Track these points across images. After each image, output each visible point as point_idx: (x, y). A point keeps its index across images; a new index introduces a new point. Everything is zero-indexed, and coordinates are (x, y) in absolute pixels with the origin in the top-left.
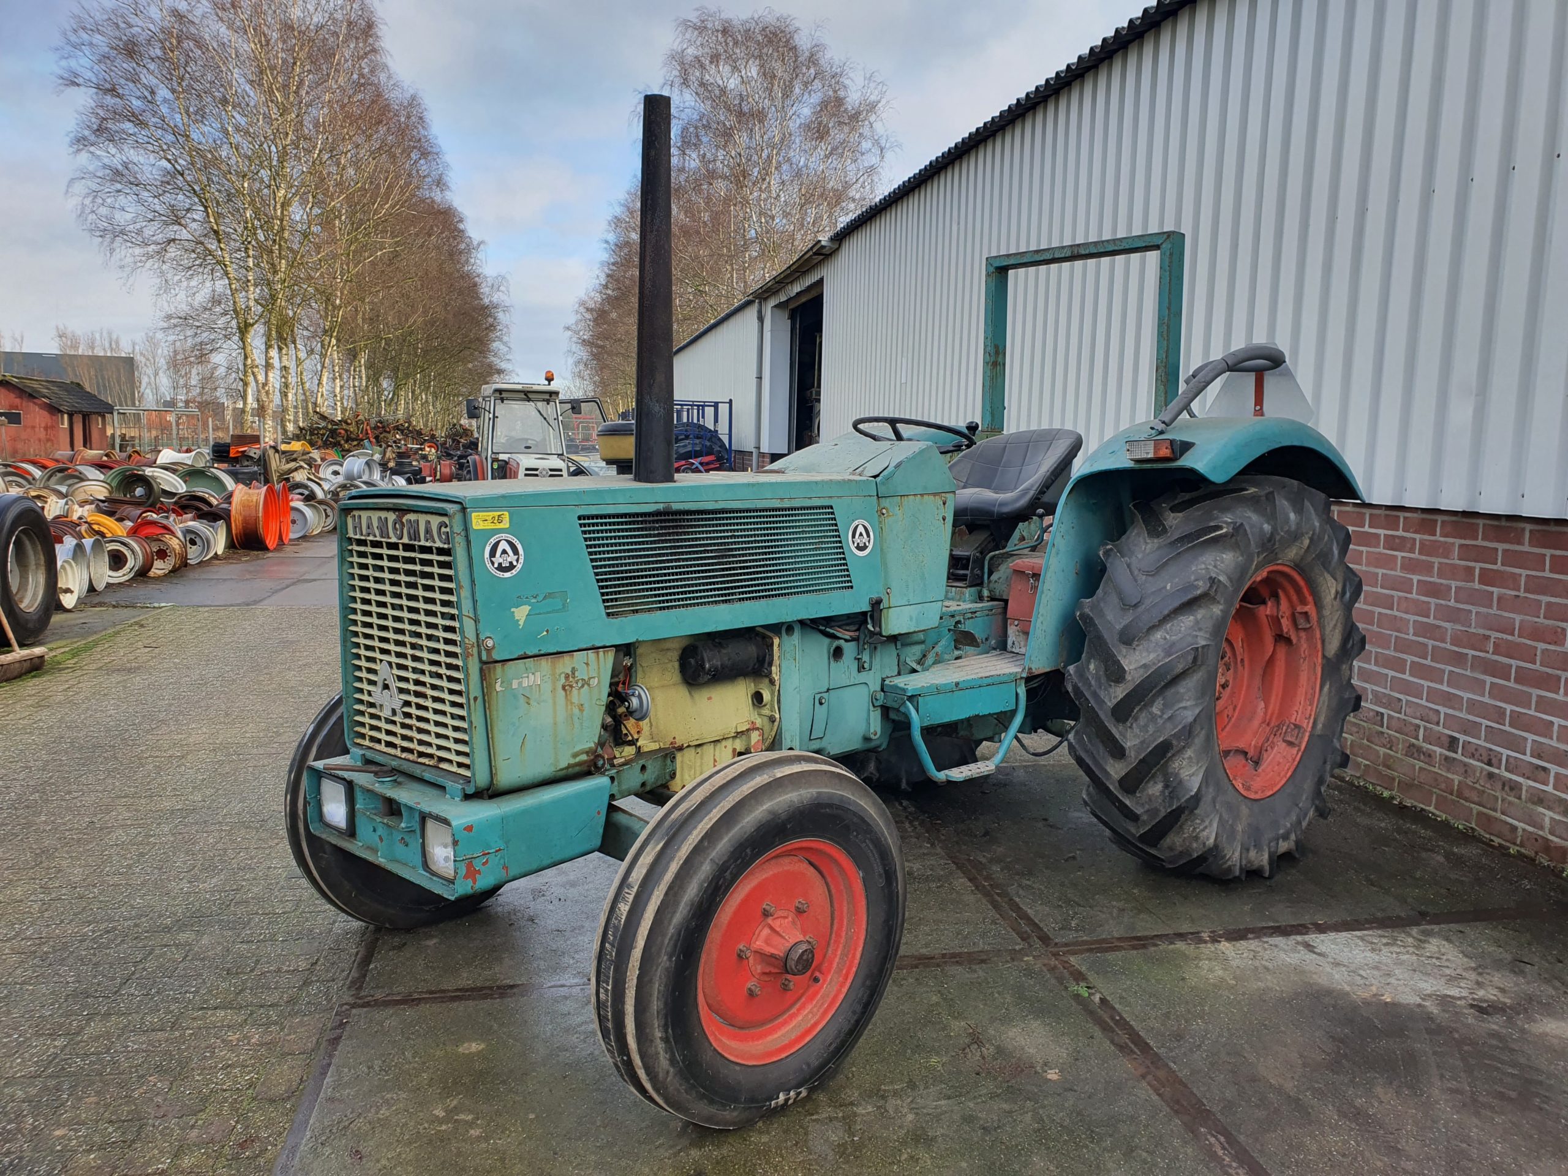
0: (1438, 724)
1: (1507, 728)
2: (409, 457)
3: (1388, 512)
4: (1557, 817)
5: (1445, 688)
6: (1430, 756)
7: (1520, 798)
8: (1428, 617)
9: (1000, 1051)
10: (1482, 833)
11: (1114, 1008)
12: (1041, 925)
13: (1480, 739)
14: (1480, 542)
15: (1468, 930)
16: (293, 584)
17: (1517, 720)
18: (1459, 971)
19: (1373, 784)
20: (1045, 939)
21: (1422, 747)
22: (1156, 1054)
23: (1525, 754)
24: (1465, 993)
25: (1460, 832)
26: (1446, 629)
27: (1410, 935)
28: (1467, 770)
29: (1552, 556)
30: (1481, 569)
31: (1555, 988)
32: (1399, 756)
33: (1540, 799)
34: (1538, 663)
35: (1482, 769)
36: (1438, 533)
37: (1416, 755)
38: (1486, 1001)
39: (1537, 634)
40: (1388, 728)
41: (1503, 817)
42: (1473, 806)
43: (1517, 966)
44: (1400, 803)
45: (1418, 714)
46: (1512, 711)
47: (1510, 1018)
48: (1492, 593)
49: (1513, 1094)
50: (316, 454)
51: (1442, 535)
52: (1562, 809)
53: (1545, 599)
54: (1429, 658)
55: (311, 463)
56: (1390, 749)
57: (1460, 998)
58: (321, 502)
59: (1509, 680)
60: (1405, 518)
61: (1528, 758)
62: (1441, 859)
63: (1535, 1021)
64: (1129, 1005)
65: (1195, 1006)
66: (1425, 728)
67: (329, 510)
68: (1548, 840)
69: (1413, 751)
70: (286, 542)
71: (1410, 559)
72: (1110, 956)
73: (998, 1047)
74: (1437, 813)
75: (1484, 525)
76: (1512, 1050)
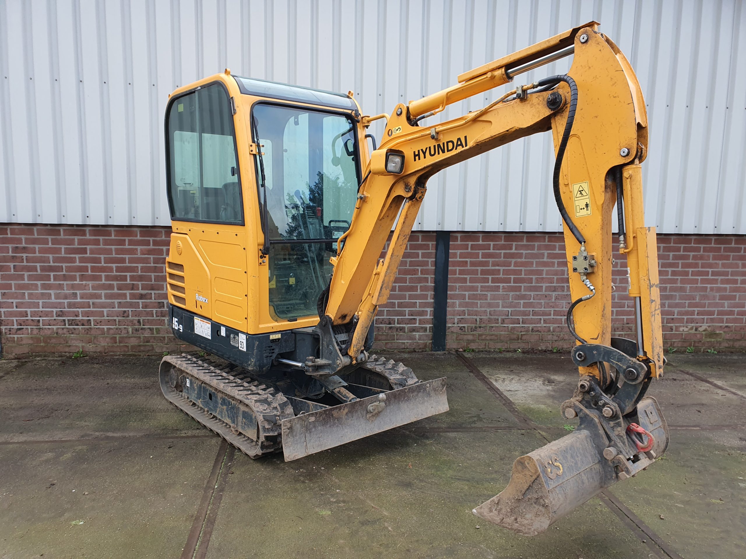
1: (397, 309)
4: (421, 334)
7: (405, 332)
13: (384, 316)
17: (400, 305)
33: (413, 330)
34: (408, 282)
35: (386, 327)
41: (398, 341)
42: (383, 341)
46: (398, 302)
52: (423, 330)
53: (409, 259)
59: (396, 291)
61: (407, 317)
68: (417, 343)
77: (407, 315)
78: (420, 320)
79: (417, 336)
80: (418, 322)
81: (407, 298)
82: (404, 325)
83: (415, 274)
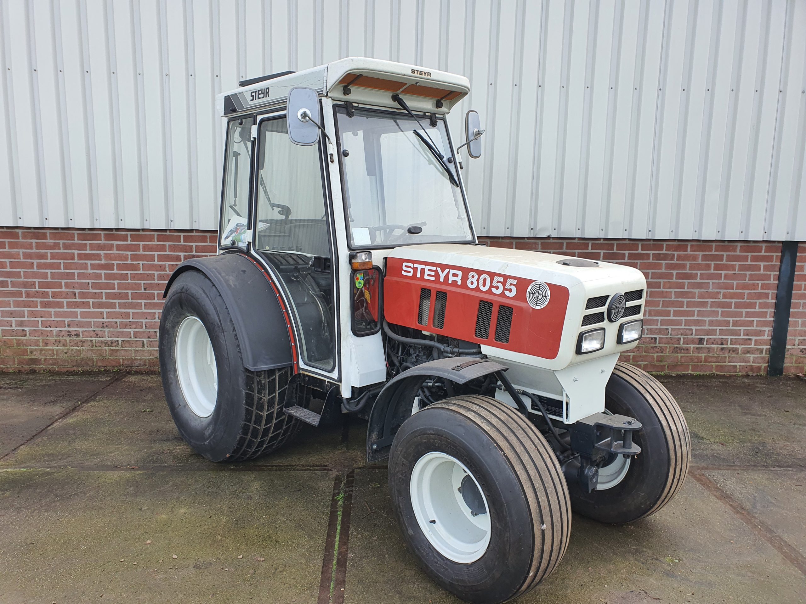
77: (742, 334)
78: (756, 340)
79: (752, 359)
80: (753, 342)
81: (744, 315)
82: (738, 346)
83: (754, 289)
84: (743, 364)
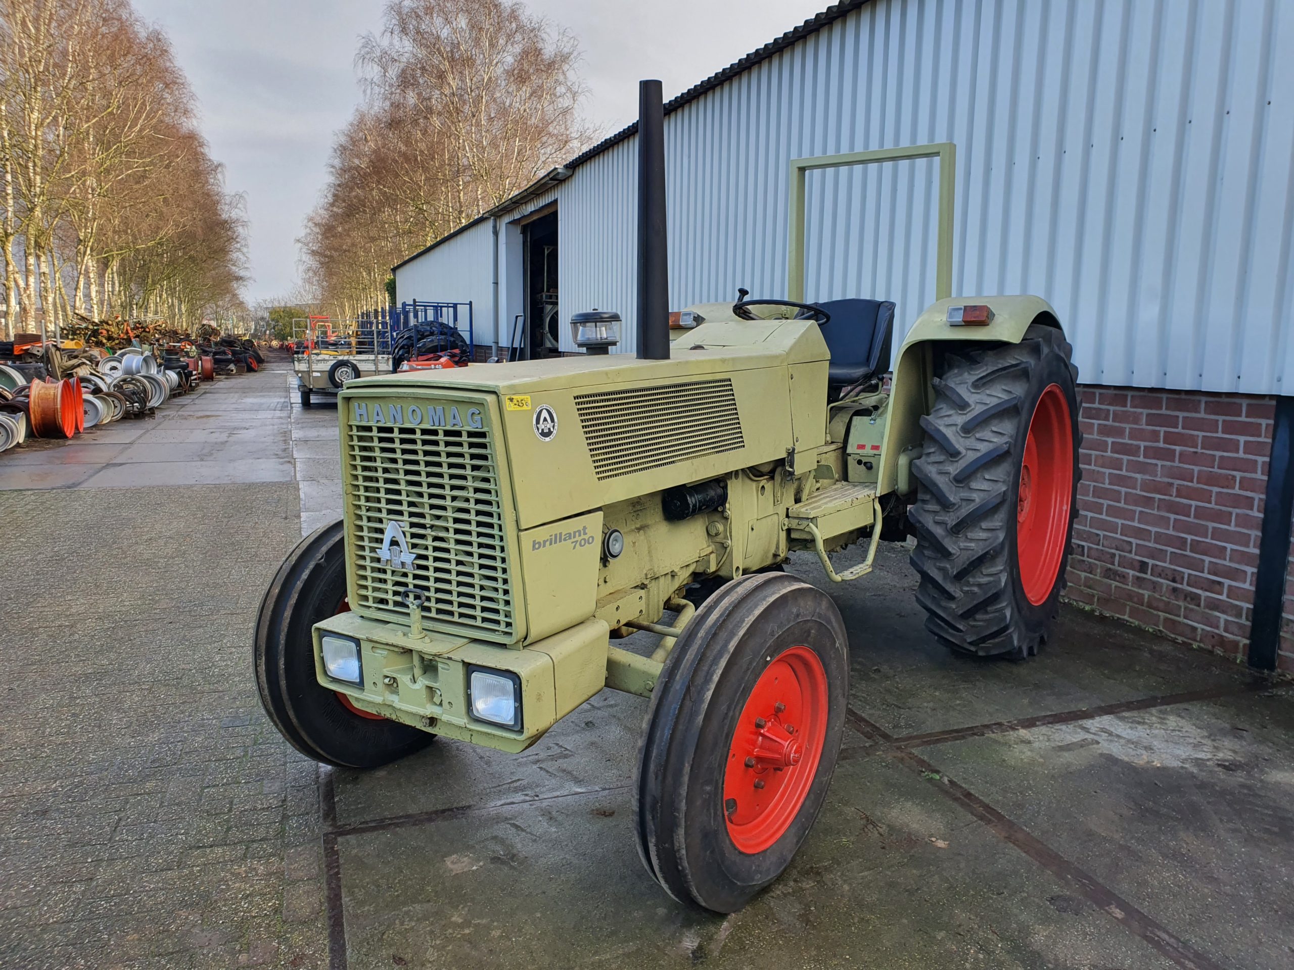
0: (1130, 552)
1: (1188, 553)
2: (177, 354)
3: (1086, 390)
4: (1230, 618)
5: (1136, 524)
6: (1124, 577)
7: (1199, 605)
8: (1121, 470)
9: (891, 828)
10: (1168, 633)
11: (961, 787)
12: (878, 725)
13: (1165, 562)
14: (1164, 411)
15: (1190, 707)
16: (103, 468)
17: (1195, 547)
18: (1198, 739)
19: (1076, 601)
20: (886, 737)
21: (1117, 571)
22: (1009, 821)
23: (1203, 572)
24: (1209, 756)
25: (1152, 633)
26: (1136, 479)
27: (1152, 715)
28: (1155, 586)
29: (1224, 421)
30: (1165, 432)
31: (1271, 748)
32: (1098, 578)
33: (1215, 605)
34: (1213, 502)
35: (1168, 586)
36: (1129, 405)
37: (1112, 577)
38: (1226, 761)
39: (1212, 480)
40: (1088, 557)
41: (1186, 621)
42: (1160, 613)
43: (1236, 732)
44: (1101, 614)
45: (1114, 546)
46: (1192, 540)
47: (1248, 772)
48: (1175, 450)
49: (1276, 829)
50: (96, 352)
51: (1131, 407)
52: (1234, 612)
53: (1218, 454)
54: (1123, 501)
55: (91, 359)
56: (1091, 573)
57: (1208, 760)
58: (108, 395)
59: (1189, 516)
60: (1100, 394)
61: (1206, 575)
62: (1147, 655)
63: (1267, 773)
64: (972, 784)
65: (1022, 781)
66: (1120, 556)
67: (116, 401)
68: (1222, 636)
69: (1109, 573)
70: (81, 430)
71: (1105, 425)
72: (940, 746)
73: (889, 826)
74: (1131, 620)
75: (1167, 398)
76: (1260, 796)
77: (1206, 571)
78: (1230, 588)
79: (1222, 622)
80: (1225, 591)
81: (1209, 534)
82: (1200, 592)
83: (1227, 487)
84: (1208, 629)
